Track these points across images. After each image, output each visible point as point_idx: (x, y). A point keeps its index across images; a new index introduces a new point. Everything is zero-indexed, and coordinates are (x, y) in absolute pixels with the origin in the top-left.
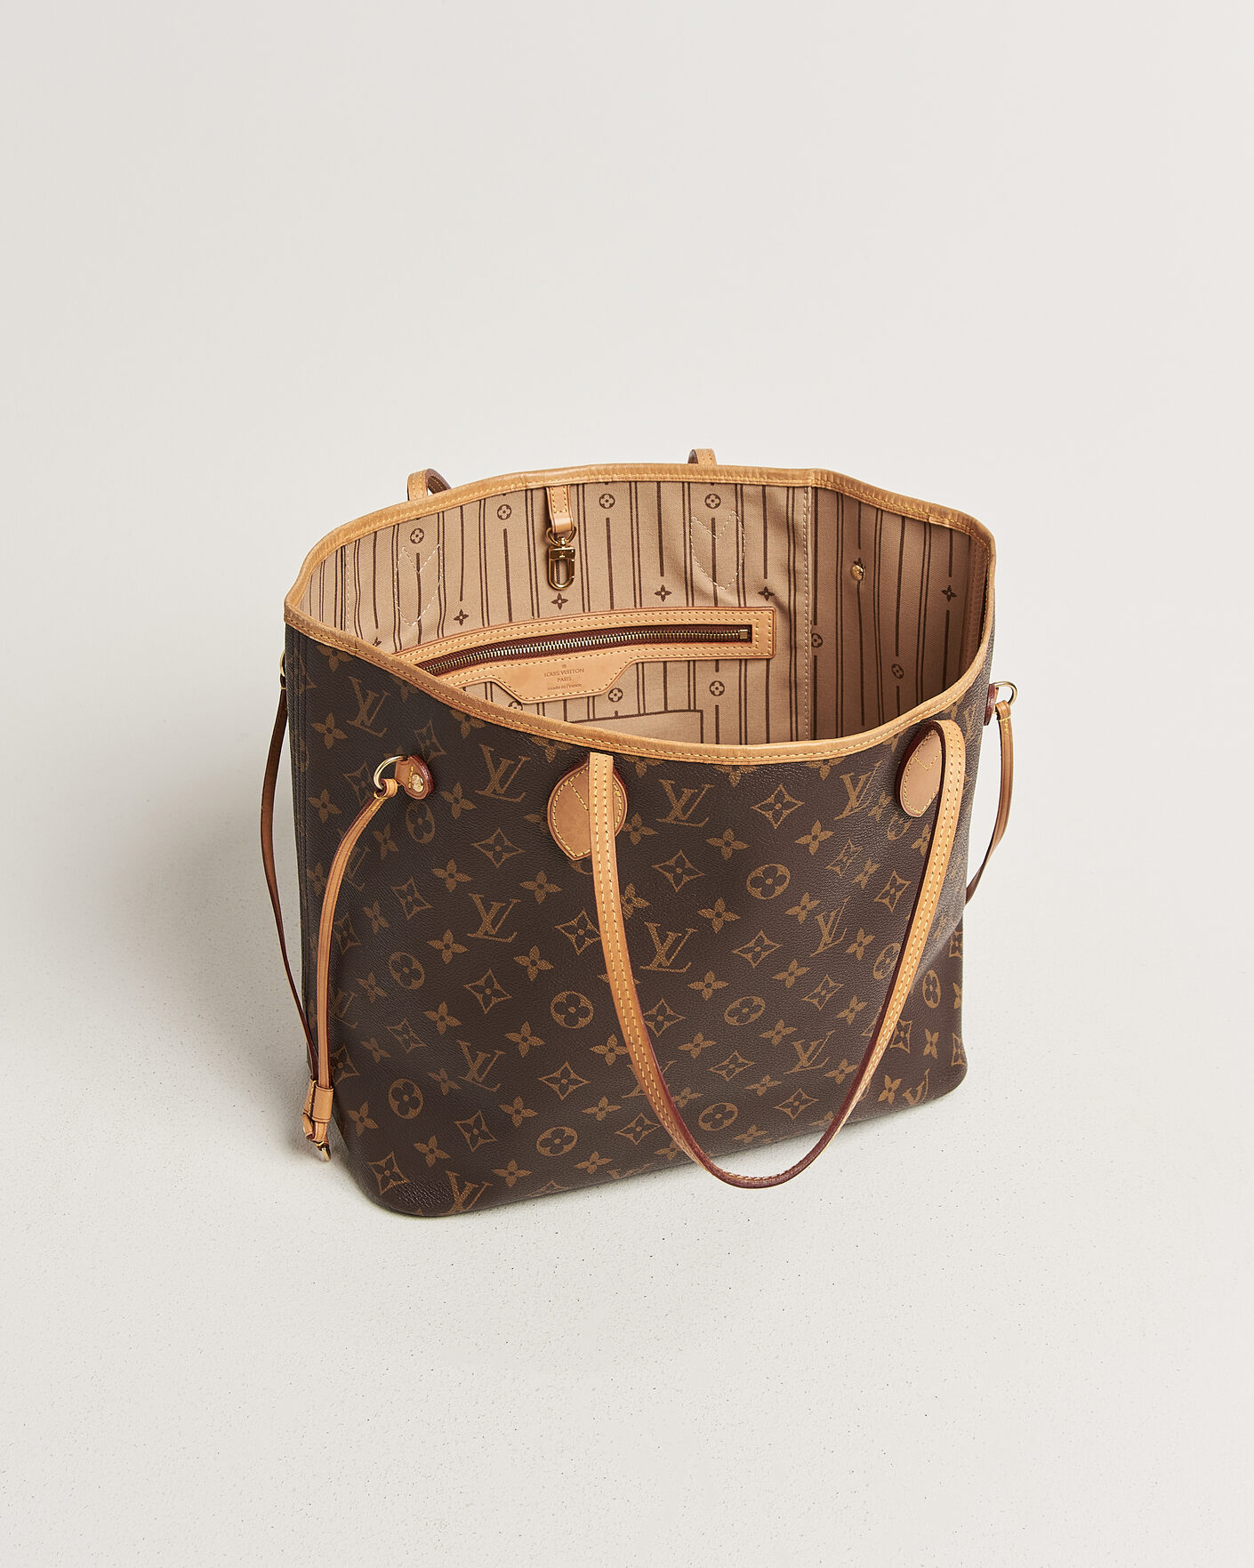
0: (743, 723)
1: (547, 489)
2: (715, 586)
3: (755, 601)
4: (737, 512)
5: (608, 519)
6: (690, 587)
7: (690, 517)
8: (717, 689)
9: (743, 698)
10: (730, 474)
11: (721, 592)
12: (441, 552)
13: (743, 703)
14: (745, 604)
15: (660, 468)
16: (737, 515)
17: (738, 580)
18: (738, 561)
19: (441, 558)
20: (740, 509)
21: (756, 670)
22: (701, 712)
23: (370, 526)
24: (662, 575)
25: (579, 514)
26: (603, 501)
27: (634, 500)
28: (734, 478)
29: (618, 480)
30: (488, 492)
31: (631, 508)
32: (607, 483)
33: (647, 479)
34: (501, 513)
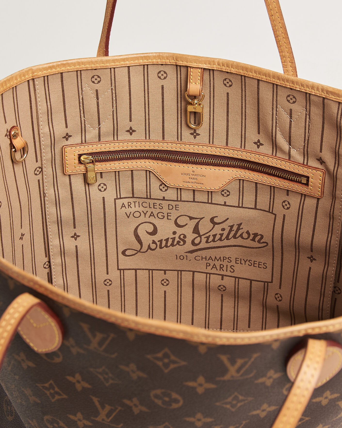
0: (298, 229)
1: (189, 68)
2: (290, 148)
3: (313, 163)
4: (306, 109)
5: (228, 94)
6: (275, 145)
7: (277, 105)
8: (286, 205)
9: (300, 215)
10: (302, 85)
11: (293, 152)
12: (114, 91)
13: (300, 218)
14: (307, 163)
15: (259, 71)
16: (306, 111)
17: (304, 148)
18: (305, 137)
19: (114, 95)
20: (308, 107)
21: (310, 203)
22: (275, 215)
24: (259, 133)
25: (210, 87)
26: (225, 82)
27: (243, 86)
28: (305, 89)
29: (234, 72)
30: (150, 61)
31: (242, 91)
32: (228, 72)
33: (252, 77)
34: (160, 75)
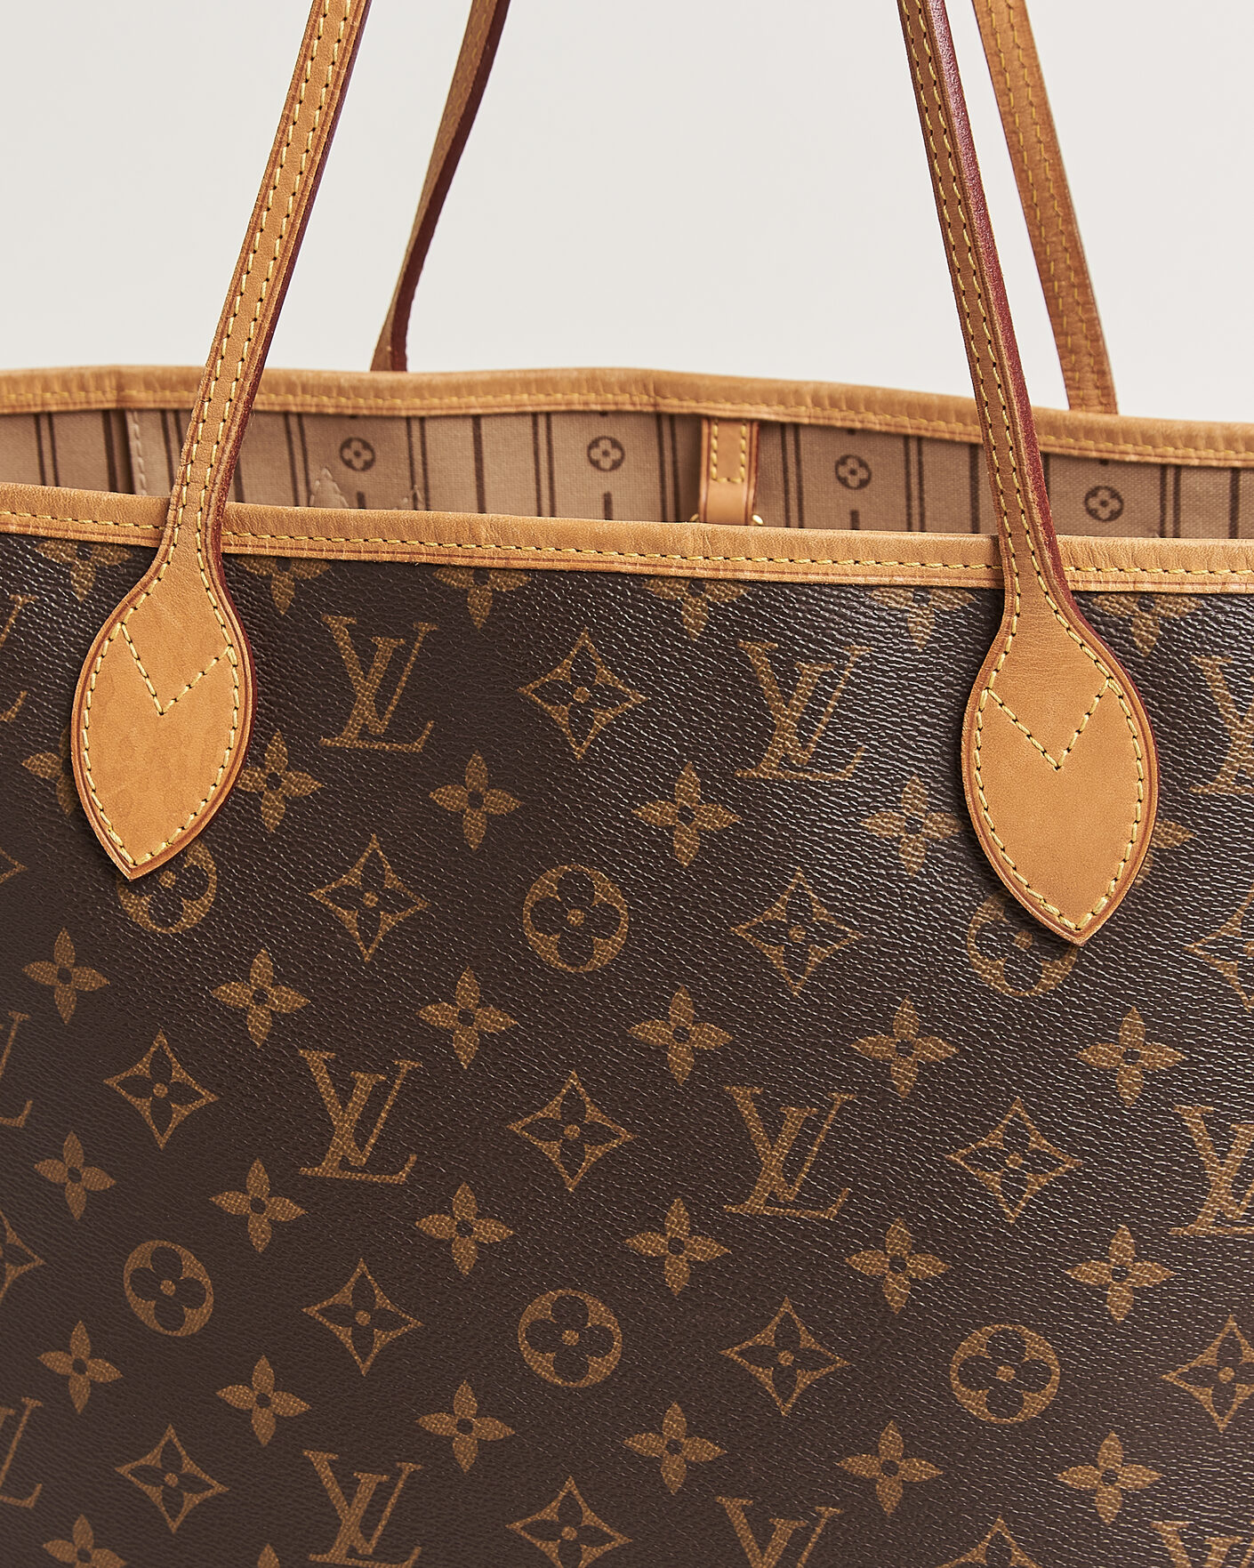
1: (705, 423)
10: (1148, 438)
25: (787, 492)
26: (843, 471)
27: (914, 480)
28: (1159, 451)
29: (877, 427)
30: (558, 401)
31: (909, 498)
32: (851, 431)
33: (947, 436)
34: (596, 454)
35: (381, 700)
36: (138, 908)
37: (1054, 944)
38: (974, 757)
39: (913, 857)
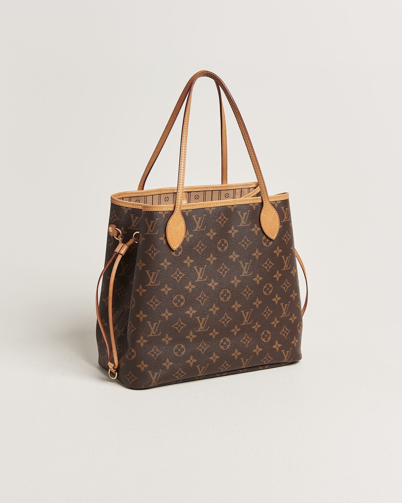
23: (121, 196)
35: (200, 225)
36: (174, 254)
37: (271, 240)
38: (262, 221)
39: (256, 233)
